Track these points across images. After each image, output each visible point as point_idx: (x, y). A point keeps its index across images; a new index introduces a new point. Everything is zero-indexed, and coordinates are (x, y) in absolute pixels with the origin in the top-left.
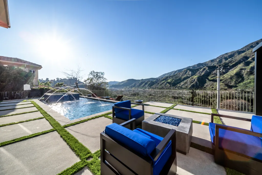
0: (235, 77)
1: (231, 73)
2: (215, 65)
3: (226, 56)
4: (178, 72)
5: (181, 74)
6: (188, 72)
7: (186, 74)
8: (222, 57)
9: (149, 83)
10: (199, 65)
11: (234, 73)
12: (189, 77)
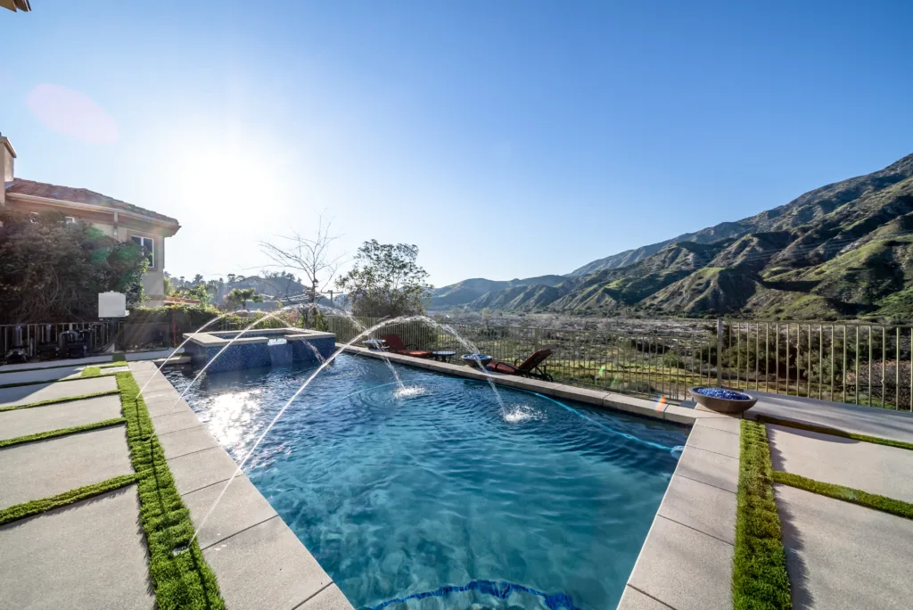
0: (865, 274)
1: (851, 259)
2: (785, 228)
3: (827, 195)
4: (646, 255)
5: (657, 261)
6: (682, 255)
7: (677, 260)
8: (814, 199)
9: (541, 292)
10: (725, 228)
11: (863, 260)
12: (688, 273)
